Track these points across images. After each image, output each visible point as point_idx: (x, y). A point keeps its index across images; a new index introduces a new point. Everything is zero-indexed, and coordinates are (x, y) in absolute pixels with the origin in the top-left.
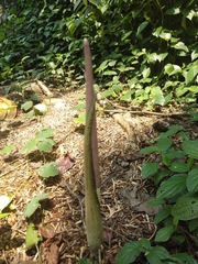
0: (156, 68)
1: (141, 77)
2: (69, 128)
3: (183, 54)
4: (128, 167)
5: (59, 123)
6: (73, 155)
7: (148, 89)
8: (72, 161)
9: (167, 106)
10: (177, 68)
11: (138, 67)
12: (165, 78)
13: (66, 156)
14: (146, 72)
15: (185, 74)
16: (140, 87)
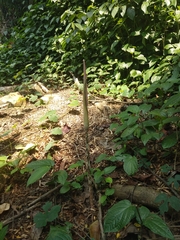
0: (125, 73)
1: (115, 79)
3: (143, 63)
4: (103, 131)
7: (119, 87)
8: (69, 128)
9: (131, 98)
10: (139, 73)
11: (112, 72)
12: (131, 80)
13: (65, 126)
14: (118, 76)
15: (144, 76)
16: (114, 86)
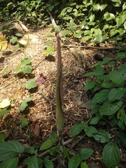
0: (99, 15)
1: (88, 21)
2: (41, 57)
3: (117, 5)
4: (78, 83)
5: (35, 54)
6: (45, 75)
7: (92, 30)
8: (45, 78)
10: (112, 15)
11: (87, 14)
12: (104, 22)
13: (41, 75)
14: (92, 17)
15: (117, 20)
16: (87, 28)
